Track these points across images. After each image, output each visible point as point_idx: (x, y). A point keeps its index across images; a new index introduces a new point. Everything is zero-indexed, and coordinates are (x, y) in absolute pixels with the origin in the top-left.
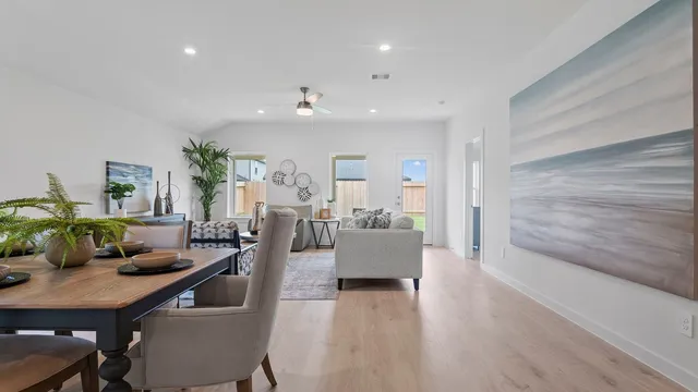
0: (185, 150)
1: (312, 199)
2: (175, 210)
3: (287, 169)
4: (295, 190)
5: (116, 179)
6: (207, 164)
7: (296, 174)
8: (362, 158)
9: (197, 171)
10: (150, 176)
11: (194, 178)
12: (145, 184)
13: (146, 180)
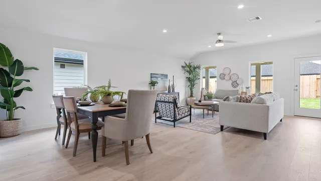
0: (182, 67)
1: (239, 86)
2: (175, 91)
3: (227, 72)
4: (231, 82)
5: (154, 80)
6: (191, 71)
7: (230, 74)
8: (271, 63)
9: (187, 75)
10: (167, 78)
11: (187, 78)
12: (165, 81)
13: (166, 79)
